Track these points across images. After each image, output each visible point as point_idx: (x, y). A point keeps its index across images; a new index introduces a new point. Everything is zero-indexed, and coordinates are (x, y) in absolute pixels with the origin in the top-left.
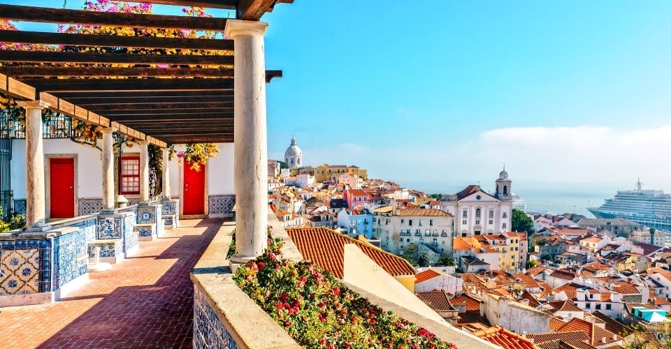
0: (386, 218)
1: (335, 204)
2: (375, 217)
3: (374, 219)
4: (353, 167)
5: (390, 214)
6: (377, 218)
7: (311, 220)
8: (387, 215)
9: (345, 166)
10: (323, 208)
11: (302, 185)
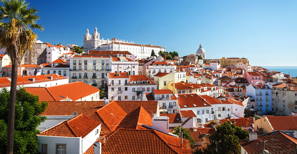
0: (282, 92)
1: (239, 81)
2: (273, 90)
3: (272, 92)
4: (243, 58)
5: (285, 89)
6: (276, 91)
7: (226, 90)
8: (283, 90)
9: (239, 58)
10: (233, 83)
11: (213, 69)
